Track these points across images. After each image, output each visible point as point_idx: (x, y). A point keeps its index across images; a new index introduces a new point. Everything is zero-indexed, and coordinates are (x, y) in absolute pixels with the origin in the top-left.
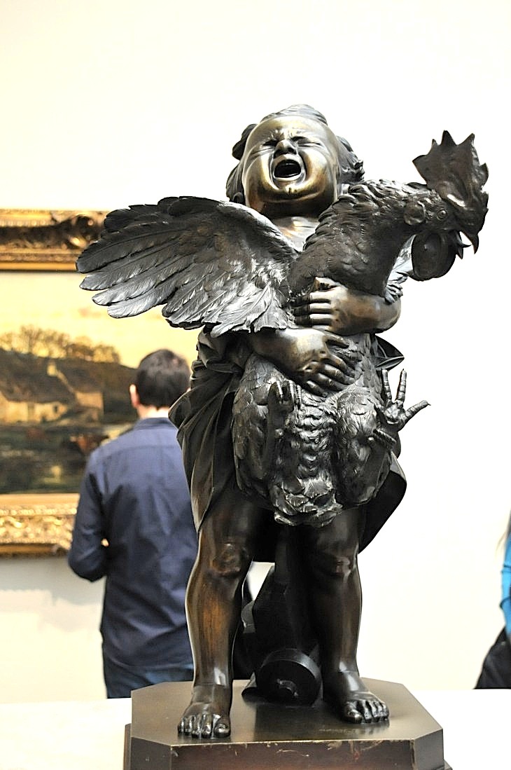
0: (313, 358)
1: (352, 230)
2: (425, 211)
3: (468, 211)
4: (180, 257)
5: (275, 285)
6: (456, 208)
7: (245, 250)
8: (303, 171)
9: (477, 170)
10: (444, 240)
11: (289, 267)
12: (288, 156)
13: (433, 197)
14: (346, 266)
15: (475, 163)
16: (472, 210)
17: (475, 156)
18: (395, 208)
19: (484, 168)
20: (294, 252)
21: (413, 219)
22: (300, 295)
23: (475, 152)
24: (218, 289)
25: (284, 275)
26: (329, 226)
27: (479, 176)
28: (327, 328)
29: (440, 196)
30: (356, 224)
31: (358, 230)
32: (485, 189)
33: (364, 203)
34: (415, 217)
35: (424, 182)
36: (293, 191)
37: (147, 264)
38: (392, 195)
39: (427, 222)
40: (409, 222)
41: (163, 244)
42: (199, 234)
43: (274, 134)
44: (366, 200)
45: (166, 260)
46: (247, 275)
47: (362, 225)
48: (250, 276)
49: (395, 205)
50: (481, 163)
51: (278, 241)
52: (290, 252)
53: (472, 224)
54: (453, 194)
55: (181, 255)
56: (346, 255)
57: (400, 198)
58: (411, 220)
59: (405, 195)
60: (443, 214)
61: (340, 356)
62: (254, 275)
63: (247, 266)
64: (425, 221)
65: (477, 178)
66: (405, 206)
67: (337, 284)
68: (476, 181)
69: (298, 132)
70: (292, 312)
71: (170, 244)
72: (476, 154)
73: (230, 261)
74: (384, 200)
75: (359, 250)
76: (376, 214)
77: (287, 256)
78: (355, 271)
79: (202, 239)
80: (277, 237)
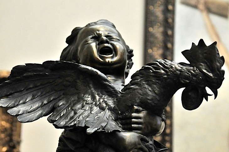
0: (135, 147)
1: (153, 83)
2: (191, 76)
3: (214, 78)
4: (55, 92)
5: (110, 109)
6: (207, 76)
7: (92, 90)
8: (114, 52)
9: (219, 59)
10: (200, 91)
11: (117, 100)
12: (106, 45)
13: (195, 70)
14: (149, 101)
15: (217, 56)
16: (216, 78)
17: (217, 52)
18: (175, 74)
19: (222, 58)
20: (119, 92)
21: (185, 80)
22: (125, 114)
23: (218, 50)
24: (79, 109)
25: (114, 104)
26: (139, 80)
27: (220, 62)
28: (139, 132)
29: (199, 70)
30: (154, 81)
31: (155, 84)
32: (223, 68)
33: (159, 71)
34: (185, 79)
35: (188, 63)
36: (110, 62)
37: (36, 94)
38: (173, 68)
39: (192, 82)
40: (182, 81)
41: (45, 84)
42: (67, 81)
43: (97, 33)
44: (159, 69)
45: (47, 93)
46: (94, 103)
47: (157, 81)
48: (96, 103)
49: (175, 73)
50: (221, 56)
51: (110, 86)
52: (117, 92)
53: (216, 85)
54: (205, 69)
55: (55, 91)
56: (149, 95)
57: (178, 70)
58: (183, 81)
59: (180, 68)
60: (200, 78)
61: (146, 146)
62: (98, 103)
63: (94, 98)
64: (191, 81)
65: (219, 63)
66: (180, 74)
67: (144, 110)
68: (218, 64)
69: (108, 33)
70: (120, 123)
71: (49, 84)
72: (218, 52)
73: (84, 95)
74: (169, 70)
75: (155, 93)
76: (165, 77)
77: (115, 94)
78: (153, 104)
79: (68, 83)
80: (110, 84)
